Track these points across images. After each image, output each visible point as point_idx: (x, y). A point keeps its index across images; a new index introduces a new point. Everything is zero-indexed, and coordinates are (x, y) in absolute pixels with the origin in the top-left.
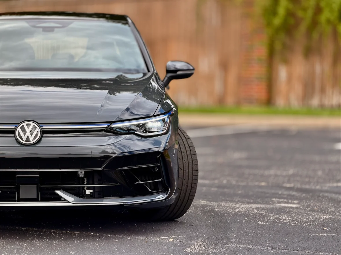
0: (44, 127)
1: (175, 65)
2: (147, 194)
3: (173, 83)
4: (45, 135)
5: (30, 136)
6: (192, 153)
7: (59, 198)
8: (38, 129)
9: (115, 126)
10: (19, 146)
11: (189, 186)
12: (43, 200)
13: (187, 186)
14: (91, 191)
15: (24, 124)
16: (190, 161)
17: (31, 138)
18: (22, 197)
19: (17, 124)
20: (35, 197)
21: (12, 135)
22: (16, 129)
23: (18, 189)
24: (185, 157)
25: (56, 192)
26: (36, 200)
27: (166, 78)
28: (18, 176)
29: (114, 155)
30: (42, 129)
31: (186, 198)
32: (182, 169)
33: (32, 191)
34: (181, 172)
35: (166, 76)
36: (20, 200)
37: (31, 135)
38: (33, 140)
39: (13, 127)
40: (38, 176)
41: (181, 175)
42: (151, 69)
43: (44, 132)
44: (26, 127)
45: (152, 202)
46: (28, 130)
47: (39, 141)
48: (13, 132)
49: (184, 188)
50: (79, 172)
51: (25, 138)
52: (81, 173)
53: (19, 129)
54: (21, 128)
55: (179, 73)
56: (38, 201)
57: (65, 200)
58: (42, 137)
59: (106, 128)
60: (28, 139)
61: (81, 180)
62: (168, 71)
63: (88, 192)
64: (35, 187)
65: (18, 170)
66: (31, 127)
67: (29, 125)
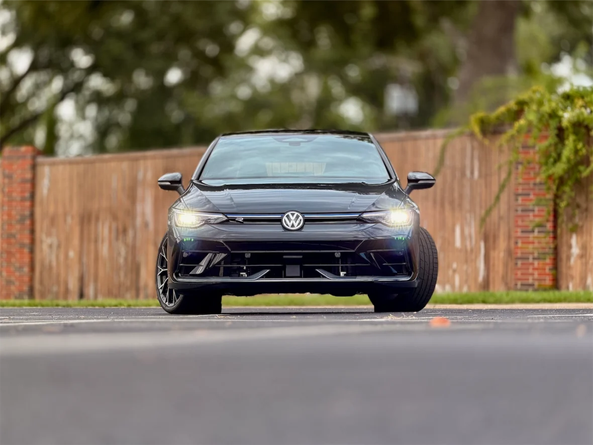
0: (305, 216)
1: (415, 176)
2: (393, 275)
3: (415, 191)
4: (306, 223)
5: (294, 222)
6: (433, 247)
7: (319, 276)
8: (301, 217)
9: (365, 215)
10: (285, 231)
11: (430, 276)
12: (305, 277)
13: (428, 276)
14: (345, 273)
15: (289, 213)
16: (431, 254)
17: (296, 225)
18: (287, 275)
19: (284, 213)
20: (299, 275)
21: (279, 223)
22: (282, 218)
23: (284, 269)
24: (426, 251)
25: (317, 270)
26: (300, 277)
27: (408, 187)
28: (285, 257)
29: (364, 240)
31: (428, 287)
32: (423, 260)
33: (296, 269)
34: (423, 263)
35: (408, 185)
36: (285, 277)
37: (296, 222)
38: (297, 226)
39: (280, 216)
40: (301, 257)
41: (423, 266)
42: (394, 177)
43: (306, 220)
44: (291, 216)
45: (397, 281)
46: (293, 218)
47: (302, 228)
48: (280, 220)
49: (426, 278)
50: (336, 253)
51: (290, 224)
52: (338, 254)
53: (285, 218)
54: (286, 216)
55: (420, 182)
57: (324, 277)
58: (304, 224)
59: (358, 217)
60: (293, 226)
61: (336, 260)
62: (410, 181)
63: (342, 274)
64: (299, 266)
65: (285, 251)
66: (295, 215)
67: (293, 215)
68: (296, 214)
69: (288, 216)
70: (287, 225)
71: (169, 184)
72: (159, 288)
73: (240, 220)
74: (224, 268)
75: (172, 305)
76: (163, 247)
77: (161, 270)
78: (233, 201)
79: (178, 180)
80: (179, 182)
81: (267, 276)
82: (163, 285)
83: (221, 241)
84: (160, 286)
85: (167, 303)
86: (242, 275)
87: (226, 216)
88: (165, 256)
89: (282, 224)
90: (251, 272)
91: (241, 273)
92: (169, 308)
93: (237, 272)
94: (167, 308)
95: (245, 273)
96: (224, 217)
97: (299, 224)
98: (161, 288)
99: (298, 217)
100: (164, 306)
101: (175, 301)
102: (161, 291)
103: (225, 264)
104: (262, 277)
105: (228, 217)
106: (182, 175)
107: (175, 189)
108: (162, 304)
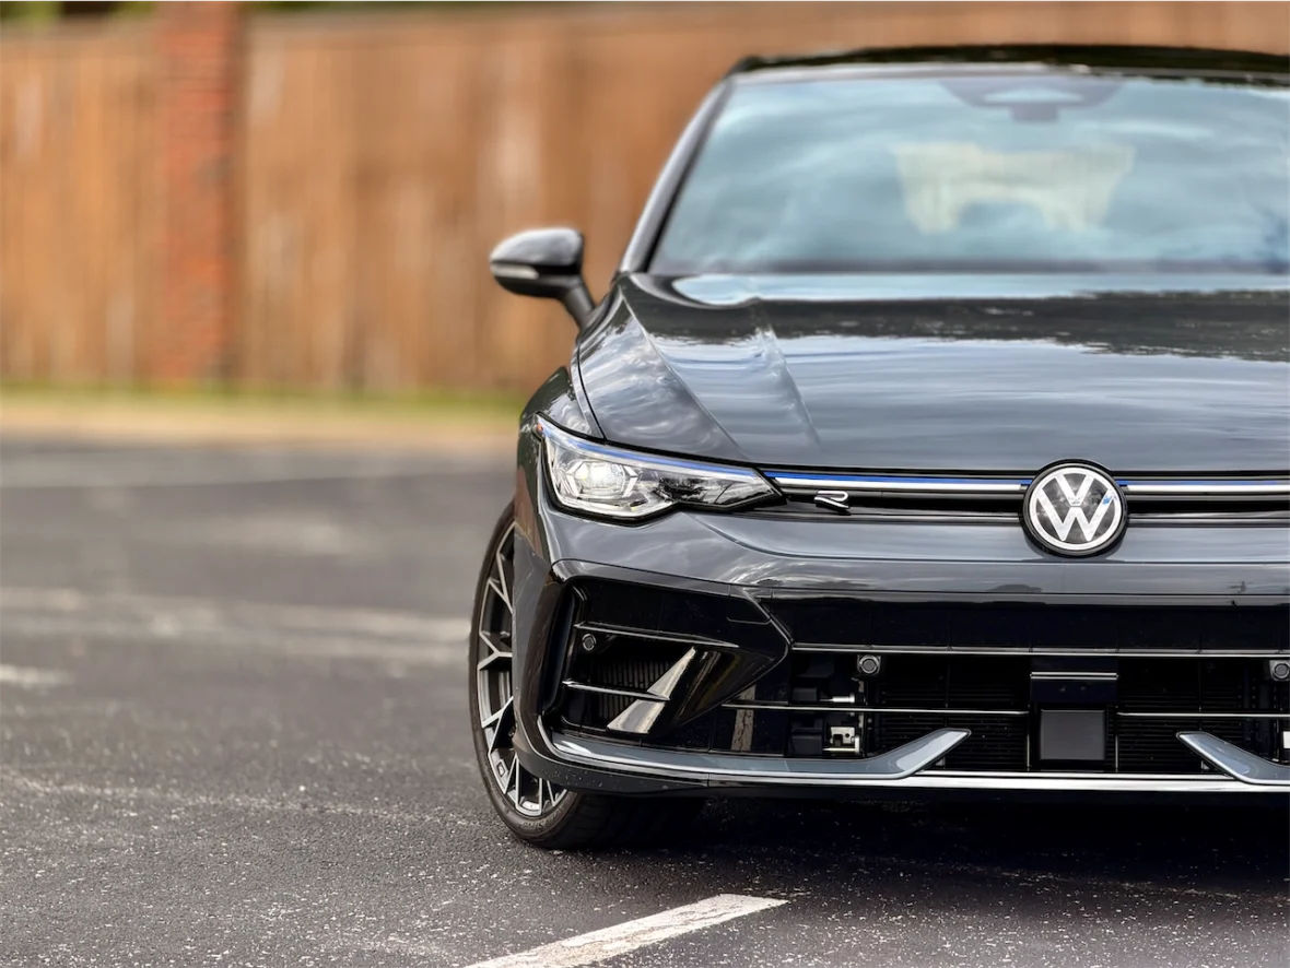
0: (1132, 488)
4: (1135, 518)
5: (1083, 521)
7: (1192, 763)
8: (1111, 493)
10: (1040, 557)
12: (1128, 767)
15: (1059, 476)
17: (1088, 530)
18: (1045, 755)
19: (1037, 474)
20: (1098, 754)
21: (1012, 517)
23: (1031, 726)
25: (1182, 736)
26: (1105, 766)
28: (1036, 675)
30: (1127, 493)
33: (1088, 729)
36: (1040, 765)
38: (1097, 534)
39: (1016, 487)
40: (1112, 676)
43: (1136, 507)
44: (1065, 487)
46: (1076, 496)
47: (1118, 540)
48: (1015, 506)
50: (1274, 664)
52: (1281, 665)
53: (1039, 494)
54: (1046, 489)
56: (1112, 770)
57: (1214, 769)
58: (1125, 524)
60: (1075, 534)
64: (1098, 716)
65: (1038, 652)
66: (1085, 487)
67: (1076, 480)
68: (1091, 476)
69: (1052, 491)
70: (1052, 531)
71: (529, 274)
72: (484, 724)
73: (837, 502)
74: (759, 715)
75: (532, 808)
76: (500, 558)
77: (491, 652)
78: (795, 395)
79: (568, 260)
80: (574, 269)
81: (953, 760)
82: (499, 715)
83: (746, 594)
84: (487, 719)
85: (514, 795)
86: (839, 737)
87: (770, 480)
88: (505, 598)
89: (1024, 523)
90: (883, 739)
91: (835, 731)
92: (522, 822)
93: (818, 727)
94: (510, 815)
95: (851, 731)
96: (761, 481)
97: (1105, 524)
98: (492, 725)
99: (1098, 492)
100: (503, 807)
101: (546, 796)
102: (491, 737)
103: (760, 697)
104: (932, 766)
105: (778, 486)
106: (583, 238)
107: (558, 294)
108: (495, 793)
